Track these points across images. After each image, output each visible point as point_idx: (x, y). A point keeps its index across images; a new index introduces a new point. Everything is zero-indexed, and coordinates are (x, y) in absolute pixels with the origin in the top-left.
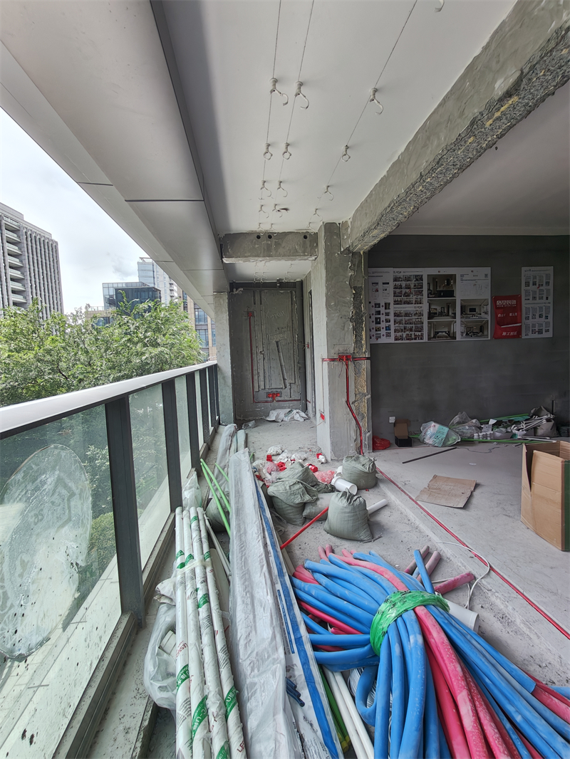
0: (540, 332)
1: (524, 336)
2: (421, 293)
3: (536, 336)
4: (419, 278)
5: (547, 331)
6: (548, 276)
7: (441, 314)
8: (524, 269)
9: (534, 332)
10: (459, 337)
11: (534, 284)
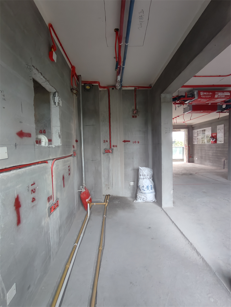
0: (221, 142)
1: (217, 143)
2: (200, 134)
3: (220, 143)
4: (200, 131)
5: (222, 141)
6: (223, 127)
7: (203, 138)
8: (217, 126)
9: (220, 142)
10: (206, 143)
11: (220, 129)
